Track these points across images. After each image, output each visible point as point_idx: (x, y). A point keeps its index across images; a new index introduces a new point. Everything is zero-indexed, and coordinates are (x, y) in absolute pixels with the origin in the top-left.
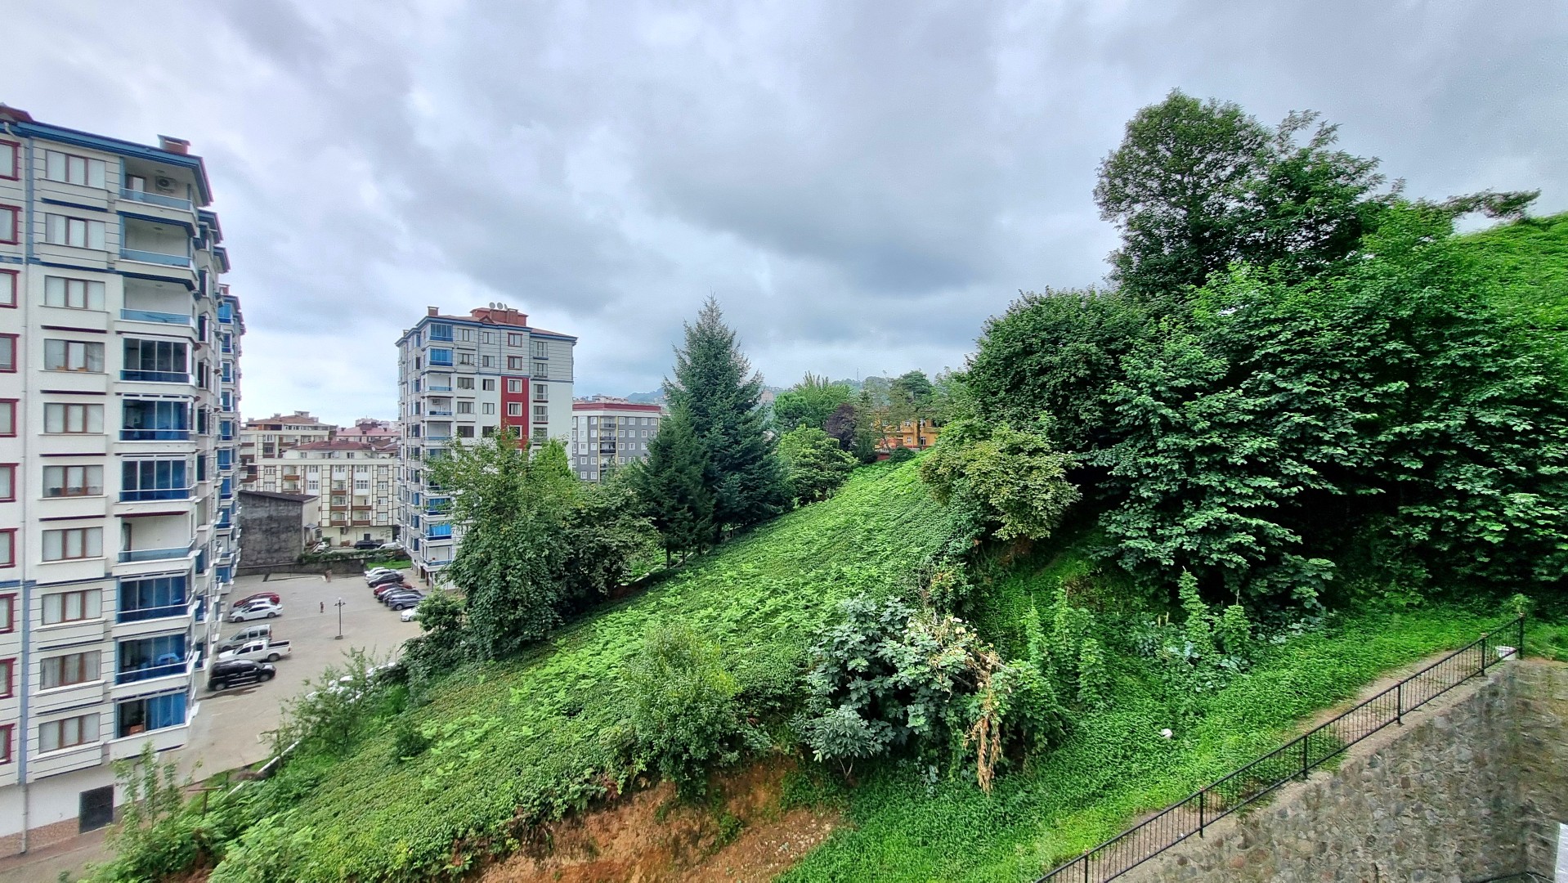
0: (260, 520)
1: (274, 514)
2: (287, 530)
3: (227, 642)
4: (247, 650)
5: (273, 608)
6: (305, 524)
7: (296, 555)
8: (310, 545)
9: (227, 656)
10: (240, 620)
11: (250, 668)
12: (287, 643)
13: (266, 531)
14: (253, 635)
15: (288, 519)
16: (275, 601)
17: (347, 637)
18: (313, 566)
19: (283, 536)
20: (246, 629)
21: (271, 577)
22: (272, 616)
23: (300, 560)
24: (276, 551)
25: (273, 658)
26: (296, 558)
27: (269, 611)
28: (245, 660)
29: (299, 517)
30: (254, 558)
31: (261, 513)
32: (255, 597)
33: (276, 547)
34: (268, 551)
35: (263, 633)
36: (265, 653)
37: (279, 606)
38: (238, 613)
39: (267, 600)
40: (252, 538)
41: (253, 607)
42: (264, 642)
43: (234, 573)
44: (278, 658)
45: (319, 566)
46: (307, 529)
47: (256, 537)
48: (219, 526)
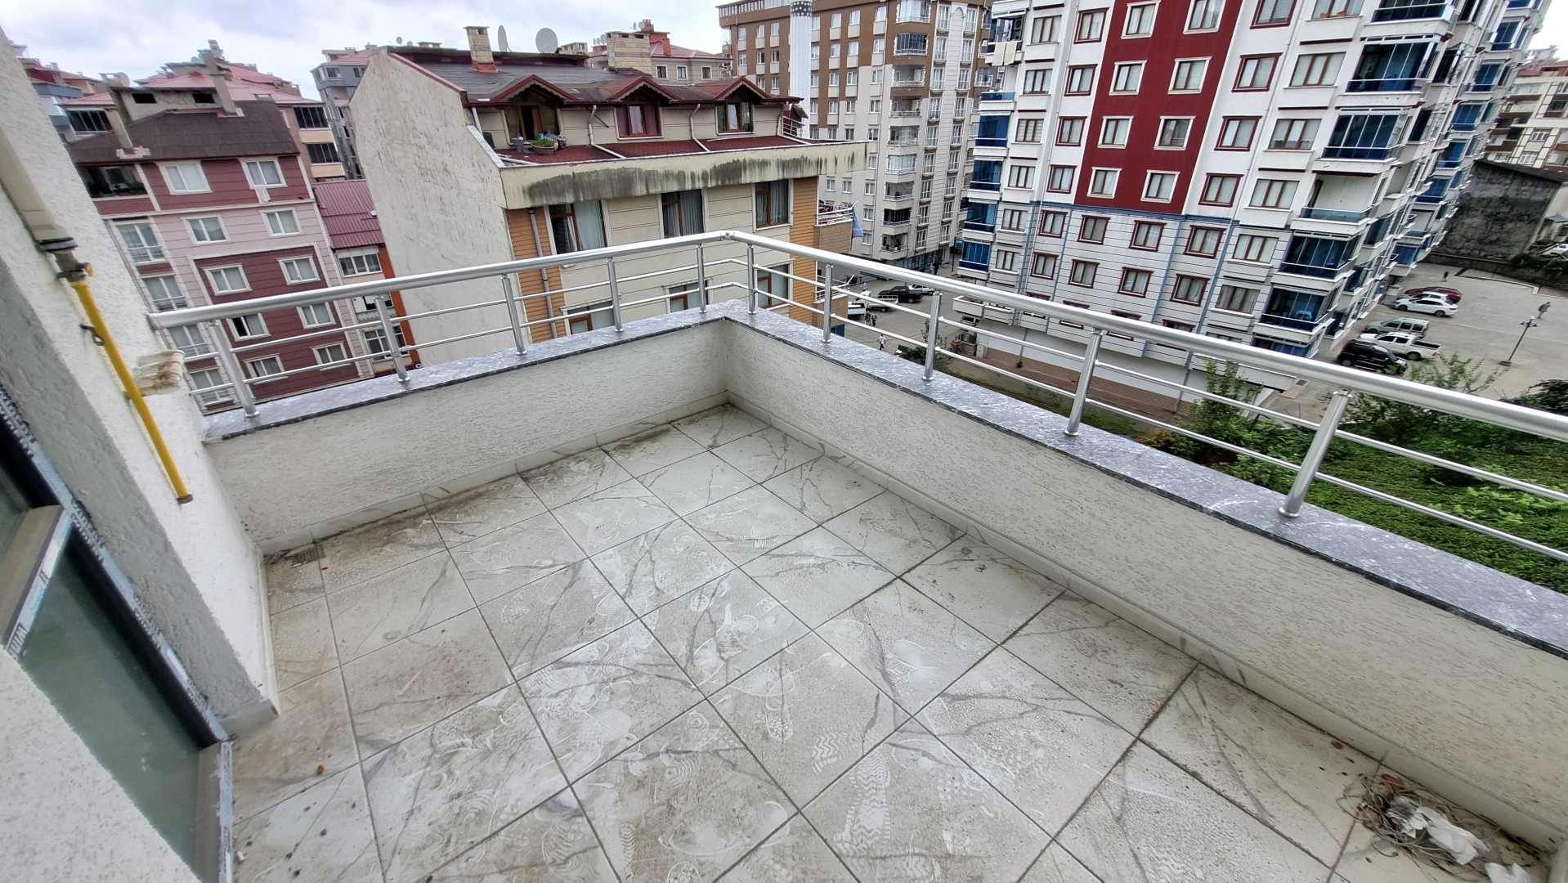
0: (1490, 200)
1: (1511, 194)
2: (1520, 218)
3: (1376, 325)
4: (1390, 339)
5: (1446, 307)
6: (1548, 214)
7: (1515, 252)
8: (1543, 244)
9: (1368, 338)
10: (1404, 308)
11: (1383, 355)
12: (1437, 347)
13: (1491, 215)
14: (1405, 327)
15: (1527, 203)
16: (1454, 298)
17: (1517, 366)
18: (1530, 273)
19: (1510, 226)
20: (1402, 319)
21: (1466, 273)
22: (1441, 314)
23: (1517, 260)
24: (1492, 243)
25: (1414, 356)
26: (1512, 256)
27: (1438, 307)
28: (1382, 347)
29: (1545, 204)
30: (1459, 246)
31: (1495, 191)
32: (1432, 289)
33: (1494, 238)
34: (1480, 241)
35: (1417, 328)
36: (1407, 348)
37: (1454, 306)
38: (1405, 301)
39: (1444, 296)
40: (1468, 221)
41: (1424, 299)
42: (1411, 337)
43: (1422, 256)
44: (1418, 357)
45: (1539, 274)
46: (1548, 222)
47: (1475, 221)
48: (1420, 199)
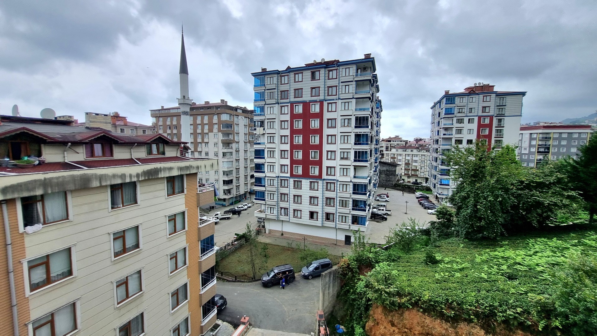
0: (384, 170)
1: (388, 169)
2: (392, 175)
3: (375, 206)
4: (380, 210)
5: (387, 199)
6: (397, 173)
7: (394, 183)
8: (398, 180)
9: (375, 210)
10: (378, 200)
11: (381, 215)
12: (390, 211)
13: (386, 174)
14: (382, 206)
15: (392, 171)
16: (388, 197)
17: (409, 214)
18: (398, 188)
19: (390, 177)
20: (380, 204)
21: (387, 189)
22: (386, 201)
23: (395, 185)
24: (388, 181)
25: (387, 214)
26: (394, 184)
27: (386, 199)
28: (380, 212)
29: (395, 171)
30: (382, 182)
31: (385, 168)
32: (382, 194)
33: (388, 180)
34: (386, 181)
35: (384, 206)
36: (384, 212)
37: (389, 199)
38: (378, 198)
39: (385, 196)
40: (382, 176)
41: (382, 197)
42: (384, 209)
43: (377, 185)
44: (388, 215)
45: (400, 188)
46: (397, 175)
47: (383, 176)
48: (374, 171)
